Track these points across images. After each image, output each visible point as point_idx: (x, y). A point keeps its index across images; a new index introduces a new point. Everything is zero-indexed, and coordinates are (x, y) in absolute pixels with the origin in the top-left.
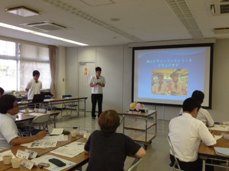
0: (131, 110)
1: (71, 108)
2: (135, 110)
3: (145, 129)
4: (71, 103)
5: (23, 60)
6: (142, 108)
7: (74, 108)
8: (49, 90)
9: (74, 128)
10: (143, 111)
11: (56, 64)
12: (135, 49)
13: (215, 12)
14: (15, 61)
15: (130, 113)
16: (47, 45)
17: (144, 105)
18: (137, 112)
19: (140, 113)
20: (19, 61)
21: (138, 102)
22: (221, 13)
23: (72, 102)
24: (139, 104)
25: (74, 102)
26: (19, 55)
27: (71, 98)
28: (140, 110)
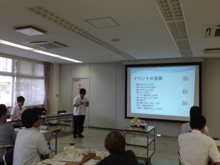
0: (131, 126)
1: (65, 123)
2: (136, 126)
3: (146, 145)
4: (65, 119)
5: (19, 76)
6: (142, 124)
7: (68, 123)
8: (43, 105)
9: (71, 144)
10: (143, 127)
11: (51, 80)
12: (127, 66)
13: (209, 35)
14: (12, 77)
15: (131, 129)
16: (42, 62)
17: (144, 122)
18: (138, 128)
19: (141, 129)
20: (15, 77)
21: (139, 118)
22: (215, 35)
23: (67, 118)
24: (140, 120)
25: (68, 117)
26: (16, 72)
27: (66, 114)
28: (141, 126)
